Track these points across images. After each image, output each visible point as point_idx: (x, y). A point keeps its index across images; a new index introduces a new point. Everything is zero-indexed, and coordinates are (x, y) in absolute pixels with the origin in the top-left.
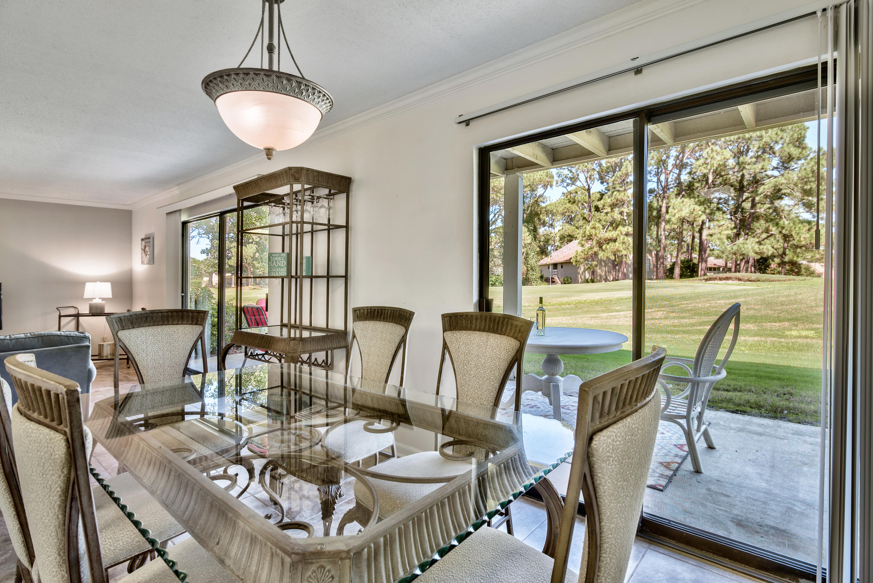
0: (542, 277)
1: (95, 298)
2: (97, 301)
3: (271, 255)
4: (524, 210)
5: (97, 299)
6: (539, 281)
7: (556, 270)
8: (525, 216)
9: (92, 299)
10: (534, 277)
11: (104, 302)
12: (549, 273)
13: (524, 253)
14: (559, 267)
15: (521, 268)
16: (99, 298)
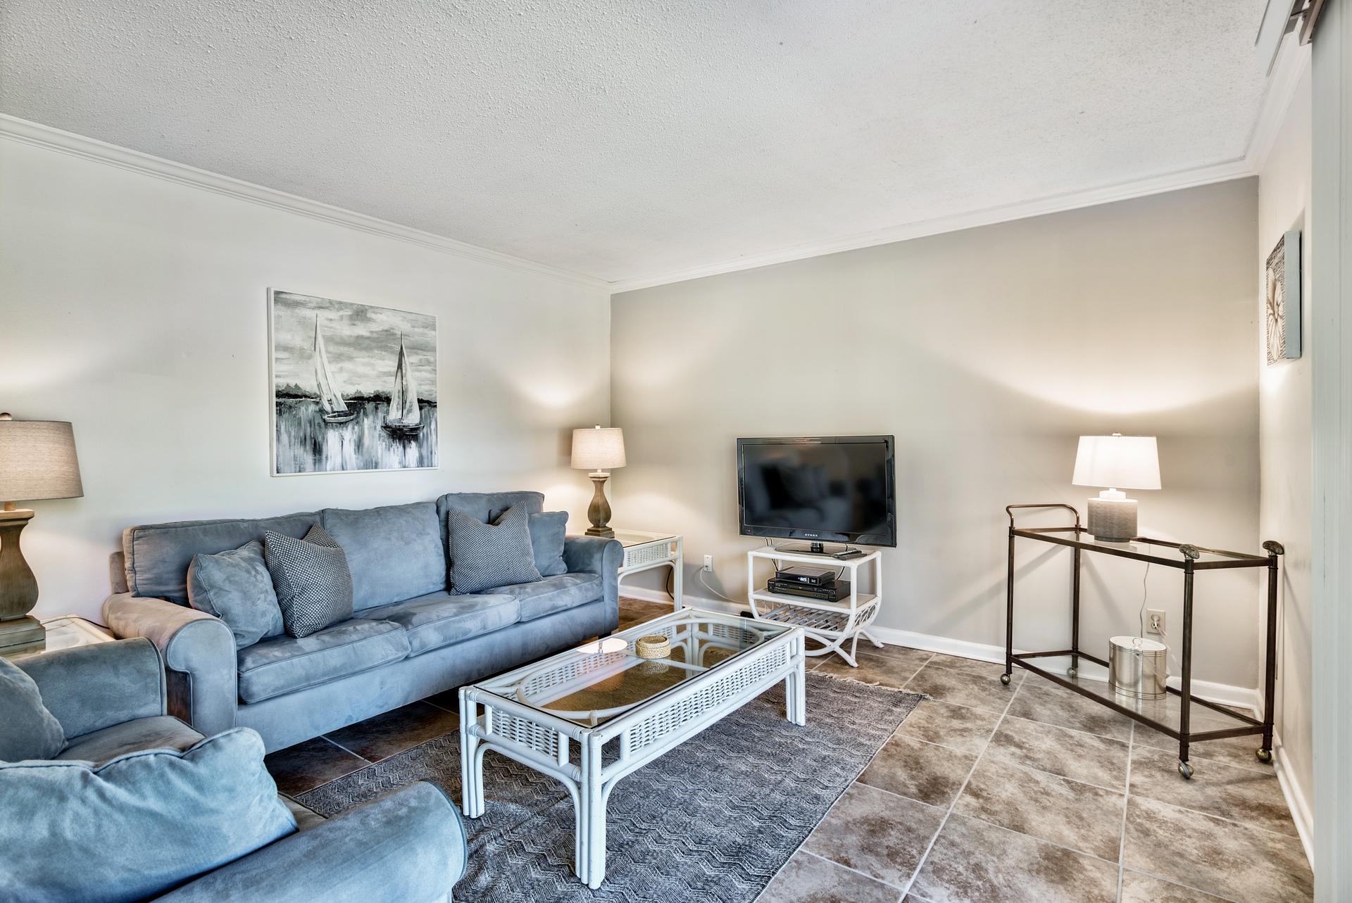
2: (1112, 497)
5: (1114, 491)
11: (1135, 501)
16: (1118, 489)
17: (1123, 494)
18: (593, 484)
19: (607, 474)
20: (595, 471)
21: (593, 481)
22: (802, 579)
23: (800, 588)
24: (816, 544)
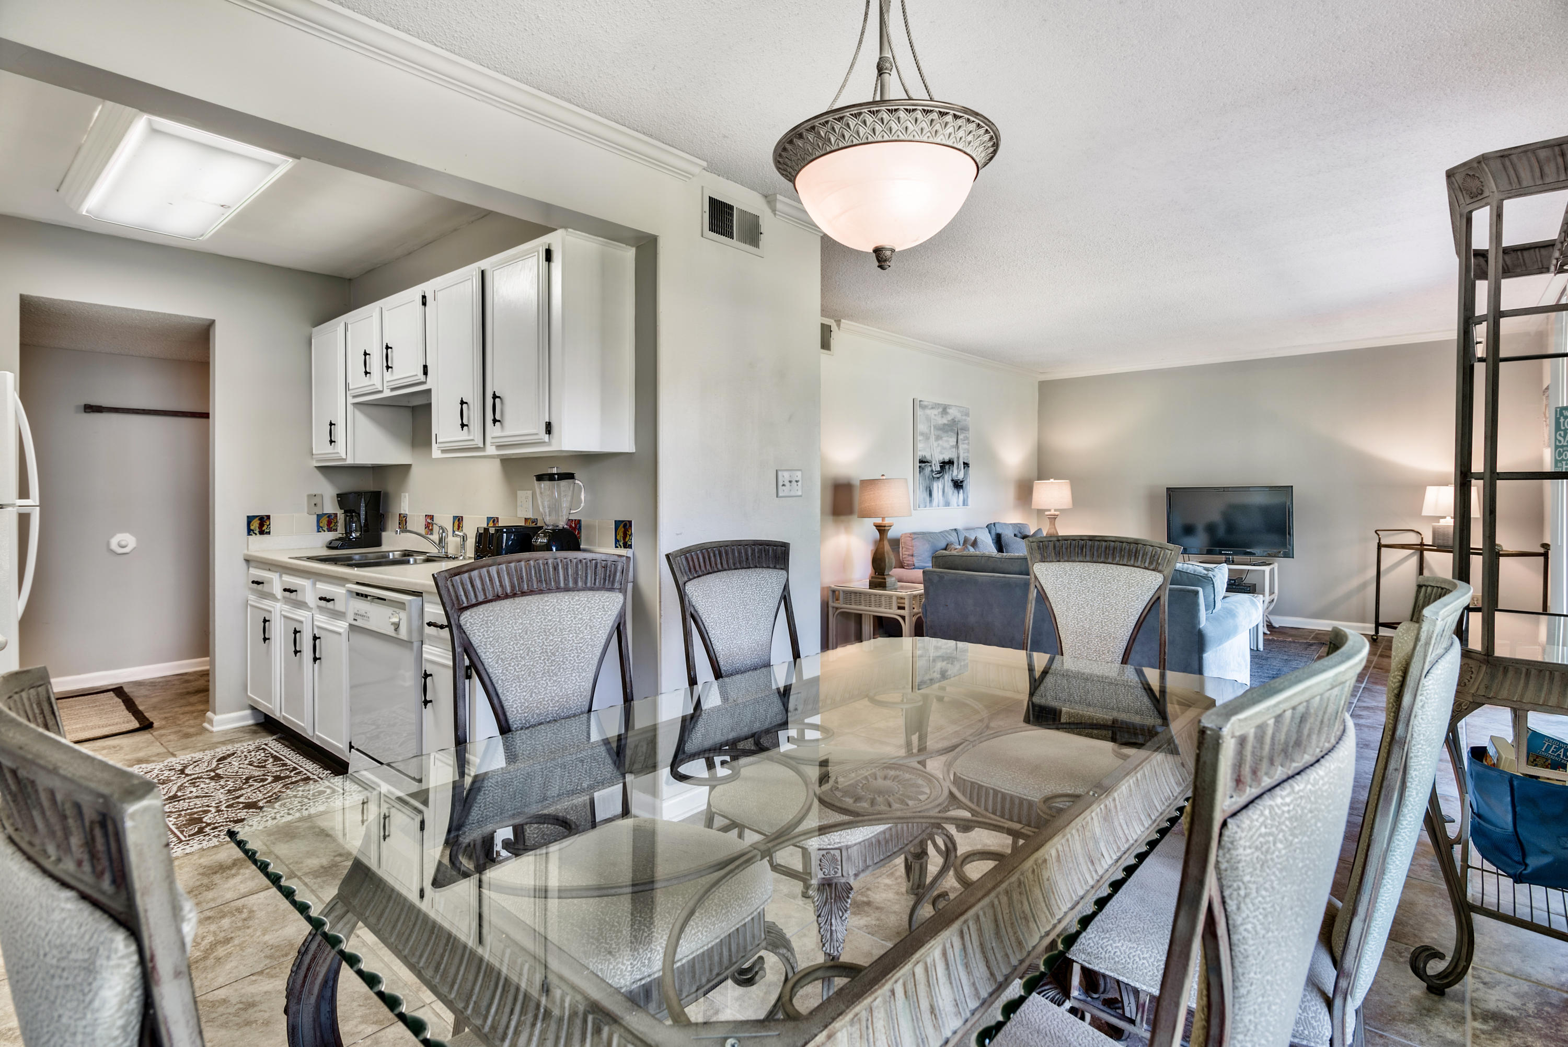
3: (1561, 414)
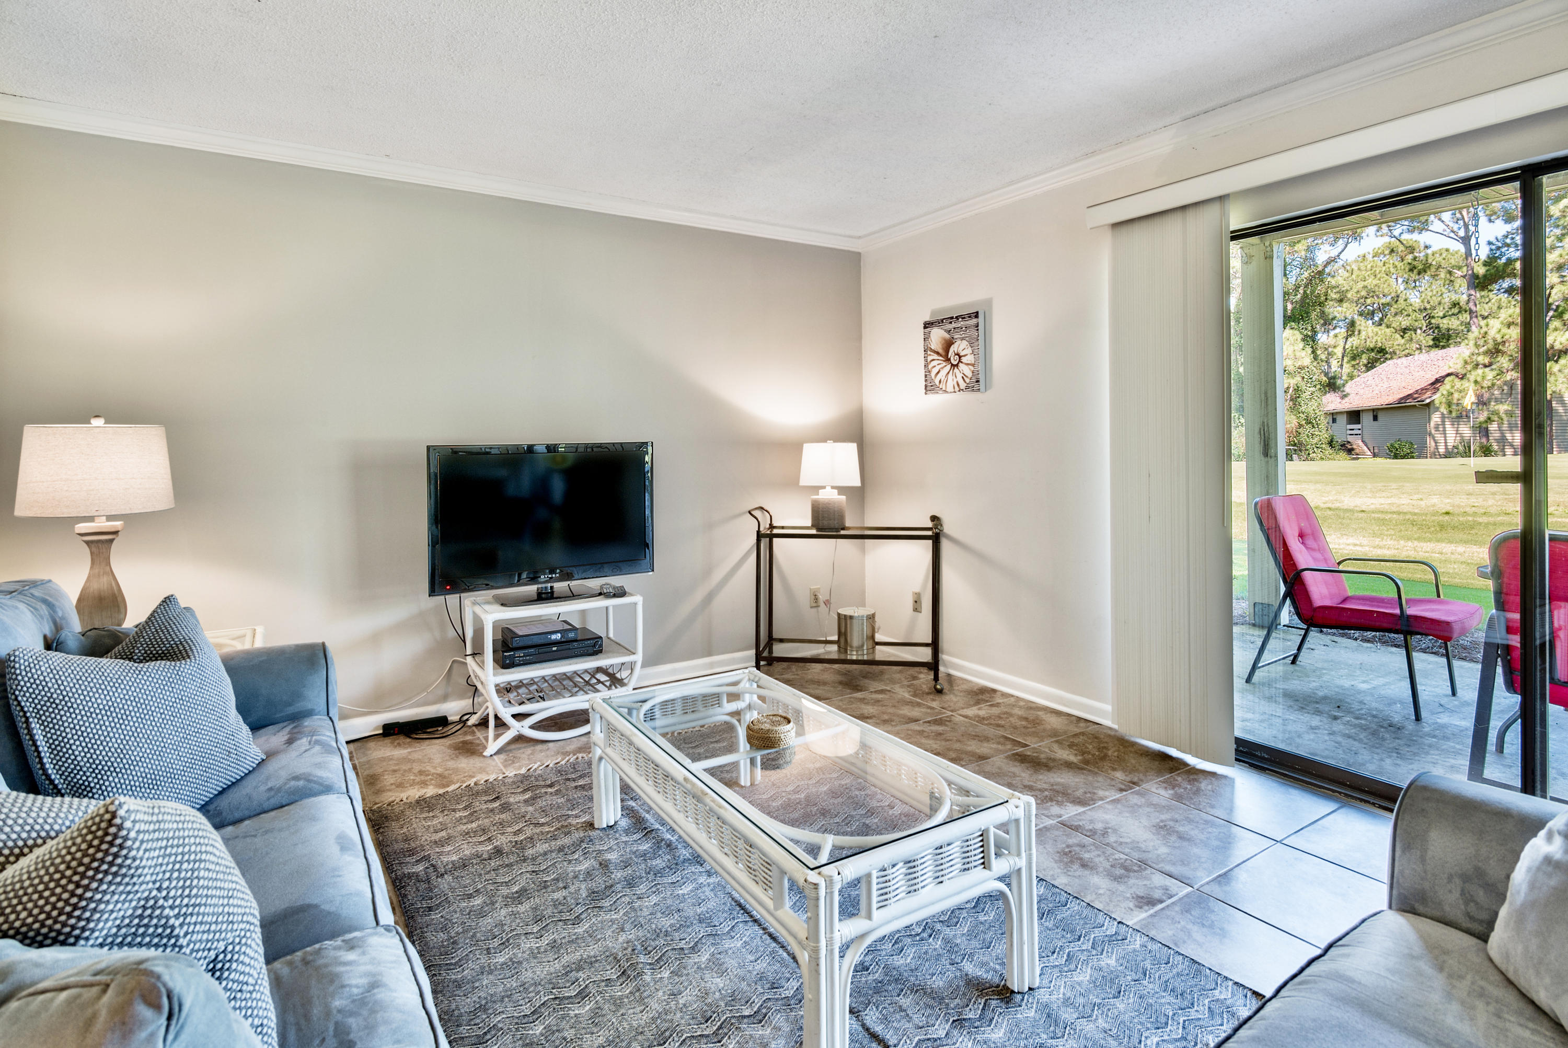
0: (1331, 443)
1: (824, 487)
2: (829, 495)
4: (1286, 294)
5: (828, 489)
6: (1329, 450)
7: (1359, 426)
8: (1290, 307)
9: (816, 489)
10: (1316, 440)
11: (844, 497)
12: (1343, 432)
13: (1288, 388)
14: (1366, 419)
15: (1285, 421)
16: (833, 487)
17: (836, 491)
18: (87, 550)
19: (118, 524)
20: (91, 519)
21: (87, 543)
22: (554, 637)
23: (554, 649)
24: (546, 588)
